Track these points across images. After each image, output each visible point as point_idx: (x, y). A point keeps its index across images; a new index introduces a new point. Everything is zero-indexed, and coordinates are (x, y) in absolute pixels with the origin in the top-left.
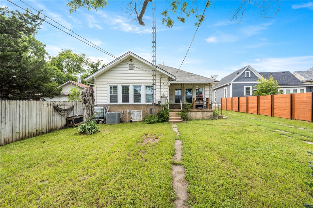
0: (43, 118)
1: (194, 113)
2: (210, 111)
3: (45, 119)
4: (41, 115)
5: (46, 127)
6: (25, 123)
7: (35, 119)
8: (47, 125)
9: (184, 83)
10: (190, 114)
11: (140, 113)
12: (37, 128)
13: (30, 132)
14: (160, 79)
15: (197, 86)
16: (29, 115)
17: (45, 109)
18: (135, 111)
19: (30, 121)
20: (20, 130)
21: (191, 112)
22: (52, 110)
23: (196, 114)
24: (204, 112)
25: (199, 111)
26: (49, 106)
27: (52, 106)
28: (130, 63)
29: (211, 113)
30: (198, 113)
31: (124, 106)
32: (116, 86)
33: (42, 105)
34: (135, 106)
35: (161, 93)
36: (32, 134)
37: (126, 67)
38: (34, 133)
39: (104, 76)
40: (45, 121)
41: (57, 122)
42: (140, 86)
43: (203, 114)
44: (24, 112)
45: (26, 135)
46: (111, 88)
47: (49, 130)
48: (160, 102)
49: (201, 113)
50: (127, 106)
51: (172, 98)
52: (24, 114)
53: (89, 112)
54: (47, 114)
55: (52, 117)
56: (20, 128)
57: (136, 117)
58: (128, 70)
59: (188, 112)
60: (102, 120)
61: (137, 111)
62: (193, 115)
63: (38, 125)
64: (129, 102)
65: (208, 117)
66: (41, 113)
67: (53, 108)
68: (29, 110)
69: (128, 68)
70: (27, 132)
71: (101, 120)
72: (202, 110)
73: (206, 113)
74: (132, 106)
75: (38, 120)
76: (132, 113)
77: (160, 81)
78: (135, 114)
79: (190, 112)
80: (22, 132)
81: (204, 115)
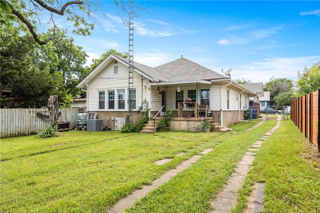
0: (24, 123)
1: (177, 122)
2: (197, 121)
3: (27, 123)
4: (22, 120)
5: (28, 130)
6: (7, 126)
7: (17, 123)
8: (28, 129)
9: (167, 85)
10: (173, 124)
11: (123, 121)
12: (19, 131)
13: (12, 133)
14: (142, 81)
15: (179, 88)
16: (11, 120)
17: (27, 115)
18: (119, 118)
19: (12, 124)
20: (3, 131)
21: (175, 121)
22: (34, 116)
23: (180, 124)
24: (190, 122)
25: (183, 121)
26: (32, 113)
27: (34, 113)
28: (115, 65)
29: (198, 124)
30: (182, 122)
31: (110, 113)
32: (104, 91)
33: (24, 112)
34: (119, 113)
35: (142, 98)
36: (14, 135)
37: (112, 69)
38: (15, 134)
39: (94, 81)
40: (27, 125)
41: (41, 127)
42: (123, 91)
43: (188, 124)
44: (6, 118)
45: (8, 135)
46: (100, 93)
47: (31, 133)
48: (141, 108)
49: (185, 122)
50: (112, 112)
51: (172, 102)
52: (6, 119)
53: (52, 118)
54: (29, 119)
55: (34, 123)
56: (3, 129)
57: (119, 125)
58: (113, 73)
59: (171, 121)
60: (85, 127)
61: (120, 118)
62: (177, 125)
63: (19, 128)
64: (114, 108)
65: (195, 128)
66: (22, 119)
67: (36, 114)
68: (11, 116)
69: (113, 71)
70: (9, 133)
71: (83, 127)
72: (188, 119)
73: (192, 123)
74: (117, 112)
75: (20, 124)
76: (116, 121)
77: (142, 83)
78: (119, 122)
79: (173, 121)
80: (5, 133)
81: (190, 126)
